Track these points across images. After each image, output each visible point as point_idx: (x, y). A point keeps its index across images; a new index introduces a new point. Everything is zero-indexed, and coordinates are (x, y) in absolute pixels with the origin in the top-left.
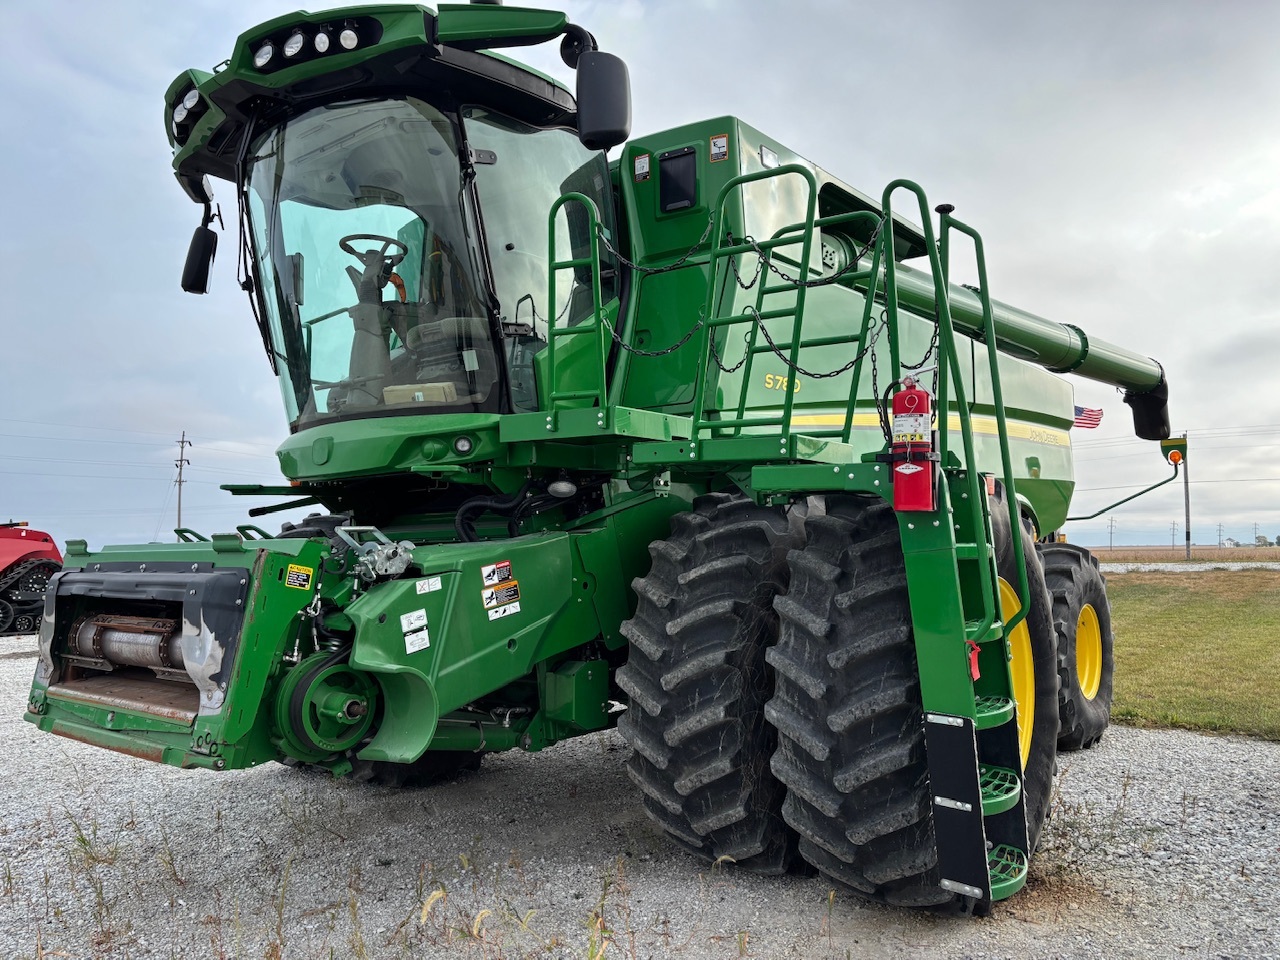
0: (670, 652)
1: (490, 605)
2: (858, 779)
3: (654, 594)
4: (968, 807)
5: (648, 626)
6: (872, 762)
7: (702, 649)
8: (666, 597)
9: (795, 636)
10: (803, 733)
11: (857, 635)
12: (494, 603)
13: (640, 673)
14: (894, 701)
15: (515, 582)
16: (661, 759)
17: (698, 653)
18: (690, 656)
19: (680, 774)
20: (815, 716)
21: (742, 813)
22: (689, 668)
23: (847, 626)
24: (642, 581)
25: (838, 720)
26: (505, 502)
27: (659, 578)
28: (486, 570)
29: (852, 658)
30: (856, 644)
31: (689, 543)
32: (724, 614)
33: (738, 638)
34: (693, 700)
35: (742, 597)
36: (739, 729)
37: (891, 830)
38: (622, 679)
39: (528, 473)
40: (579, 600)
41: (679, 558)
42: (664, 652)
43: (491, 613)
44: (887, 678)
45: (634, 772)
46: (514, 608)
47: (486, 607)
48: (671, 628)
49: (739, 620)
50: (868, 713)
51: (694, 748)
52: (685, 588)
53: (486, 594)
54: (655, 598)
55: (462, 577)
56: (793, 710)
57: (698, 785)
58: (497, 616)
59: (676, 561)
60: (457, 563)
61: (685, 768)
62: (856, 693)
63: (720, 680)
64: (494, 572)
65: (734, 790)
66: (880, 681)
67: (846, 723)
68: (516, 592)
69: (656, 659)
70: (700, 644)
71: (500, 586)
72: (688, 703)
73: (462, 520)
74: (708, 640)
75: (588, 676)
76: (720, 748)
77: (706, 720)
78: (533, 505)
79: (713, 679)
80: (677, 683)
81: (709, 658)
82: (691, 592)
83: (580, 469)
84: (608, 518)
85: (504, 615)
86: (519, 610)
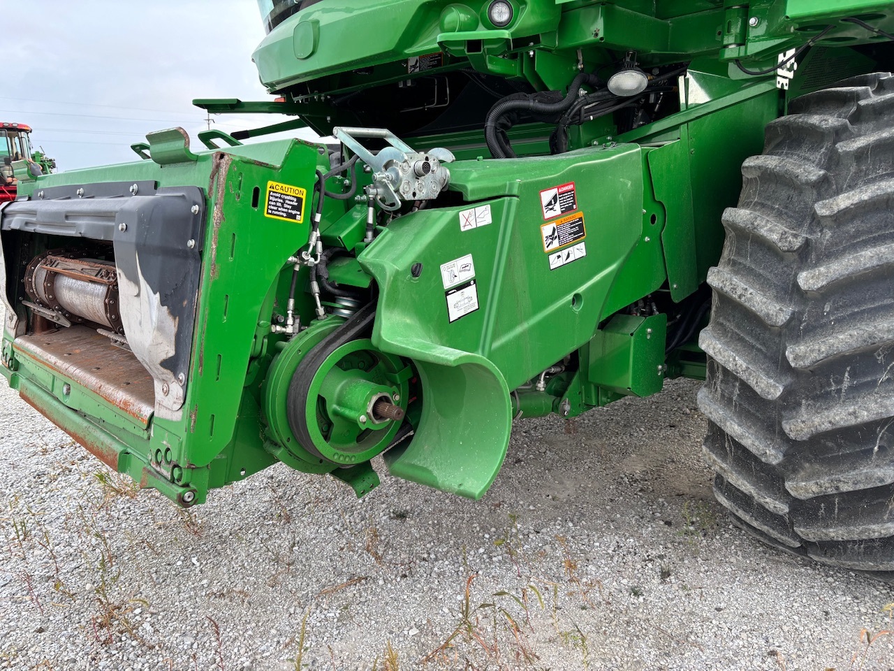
0: (801, 313)
1: (551, 247)
3: (771, 230)
5: (758, 276)
7: (863, 312)
8: (795, 236)
12: (556, 244)
13: (741, 340)
15: (581, 214)
16: (771, 451)
18: (839, 321)
19: (795, 471)
22: (844, 340)
26: (553, 102)
27: (773, 209)
28: (546, 196)
31: (818, 156)
34: (839, 382)
38: (708, 342)
39: (578, 61)
40: (647, 239)
41: (813, 178)
42: (793, 313)
45: (714, 457)
46: (578, 251)
47: (547, 250)
48: (808, 280)
51: (830, 444)
52: (829, 222)
53: (547, 230)
54: (774, 237)
55: (519, 205)
57: (830, 491)
58: (560, 262)
59: (808, 183)
60: (511, 185)
61: (807, 465)
64: (555, 199)
65: (880, 500)
68: (581, 229)
69: (780, 323)
70: (858, 303)
71: (562, 219)
72: (830, 385)
73: (496, 128)
74: (874, 299)
75: (646, 334)
76: (876, 448)
77: (866, 413)
78: (587, 107)
79: (879, 355)
80: (818, 358)
81: (880, 327)
82: (838, 227)
83: (653, 52)
84: (682, 126)
85: (569, 260)
86: (585, 254)
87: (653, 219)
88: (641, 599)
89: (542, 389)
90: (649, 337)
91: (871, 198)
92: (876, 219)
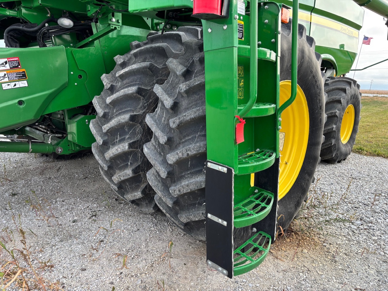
1: (3, 81)
2: (180, 191)
3: (105, 82)
4: (225, 223)
6: (187, 182)
7: (121, 112)
8: (109, 84)
9: (161, 108)
10: (156, 163)
11: (188, 109)
12: (6, 80)
14: (199, 150)
15: (24, 70)
16: (105, 166)
17: (120, 114)
18: (116, 115)
19: (115, 173)
20: (164, 153)
21: (140, 195)
23: (184, 103)
24: (106, 75)
25: (171, 158)
29: (181, 123)
30: (184, 114)
32: (132, 94)
33: (141, 107)
34: (117, 139)
35: (146, 85)
36: (139, 155)
37: (197, 219)
39: (48, 13)
40: (76, 84)
41: (120, 63)
42: (105, 113)
43: (3, 85)
44: (200, 135)
46: (23, 84)
48: (108, 100)
49: (142, 98)
50: (185, 156)
51: (119, 162)
52: (119, 79)
54: (105, 84)
56: (155, 149)
57: (120, 180)
58: (9, 87)
59: (119, 65)
62: (183, 143)
63: (129, 130)
64: (6, 63)
66: (195, 137)
67: (174, 160)
68: (24, 75)
69: (101, 116)
70: (121, 109)
71: (11, 71)
72: (115, 140)
74: (125, 108)
76: (129, 163)
77: (119, 149)
78: (51, 31)
79: (126, 129)
80: (108, 129)
81: (122, 117)
82: (122, 81)
84: (95, 42)
85: (15, 87)
86: (27, 85)
87: (80, 76)
89: (50, 143)
90: (87, 123)
91: (128, 71)
92: (131, 78)
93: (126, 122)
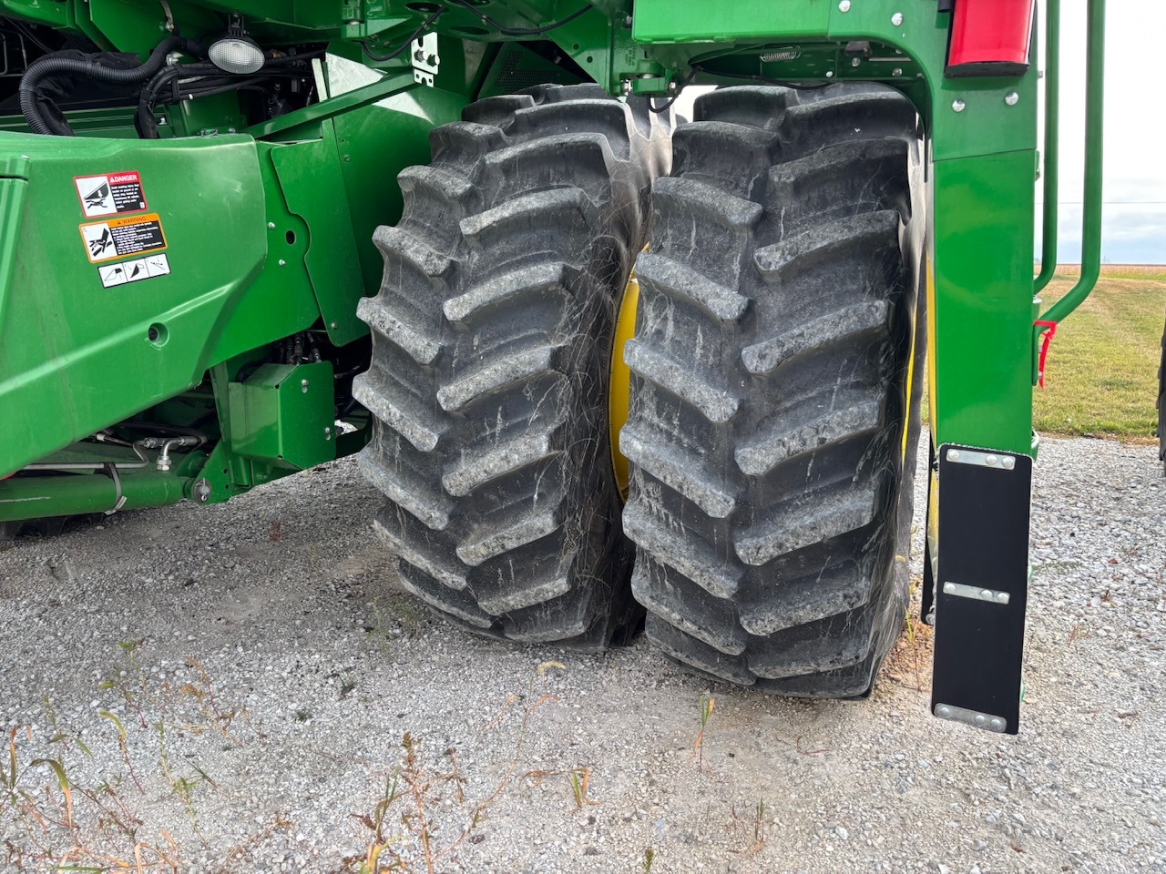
0: (452, 348)
1: (101, 256)
2: (780, 546)
3: (417, 251)
4: (1004, 597)
5: (409, 306)
6: (808, 520)
7: (508, 345)
8: (440, 258)
9: (676, 322)
10: (691, 477)
11: (791, 316)
12: (110, 252)
13: (396, 384)
14: (860, 425)
15: (155, 217)
16: (436, 514)
17: (501, 350)
18: (487, 355)
19: (466, 535)
20: (709, 448)
21: (563, 587)
22: (489, 376)
23: (774, 302)
24: (392, 230)
25: (757, 456)
26: (124, 67)
27: (423, 227)
28: (86, 186)
29: (789, 353)
30: (796, 331)
31: (471, 169)
33: (566, 325)
34: (493, 425)
35: (572, 259)
36: (564, 467)
37: (821, 616)
38: (364, 390)
39: (166, 19)
40: (281, 262)
41: (459, 191)
42: (442, 349)
43: (104, 271)
44: (844, 387)
45: (386, 532)
46: (155, 265)
47: (93, 258)
48: (454, 309)
49: (568, 296)
50: (813, 444)
51: (493, 497)
52: (474, 243)
53: (92, 233)
54: (419, 259)
55: (28, 192)
56: (671, 440)
57: (498, 551)
58: (120, 279)
59: (454, 197)
60: (14, 162)
61: (476, 526)
62: (787, 410)
63: (538, 394)
64: (104, 190)
65: (550, 555)
66: (831, 392)
67: (771, 461)
68: (157, 236)
69: (428, 360)
70: (504, 335)
71: (121, 220)
72: (484, 430)
73: (35, 94)
74: (518, 330)
75: (302, 387)
76: (535, 496)
77: (516, 456)
78: (182, 81)
79: (527, 392)
80: (467, 398)
81: (522, 359)
82: (484, 248)
83: (268, 20)
84: (324, 122)
85: (136, 277)
86: (167, 271)
87: (290, 237)
88: (308, 722)
89: (166, 468)
90: (305, 391)
91: (512, 216)
92: (521, 239)
93: (539, 373)
